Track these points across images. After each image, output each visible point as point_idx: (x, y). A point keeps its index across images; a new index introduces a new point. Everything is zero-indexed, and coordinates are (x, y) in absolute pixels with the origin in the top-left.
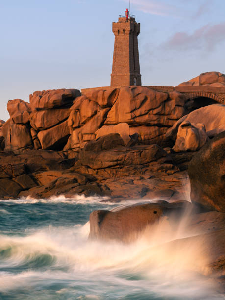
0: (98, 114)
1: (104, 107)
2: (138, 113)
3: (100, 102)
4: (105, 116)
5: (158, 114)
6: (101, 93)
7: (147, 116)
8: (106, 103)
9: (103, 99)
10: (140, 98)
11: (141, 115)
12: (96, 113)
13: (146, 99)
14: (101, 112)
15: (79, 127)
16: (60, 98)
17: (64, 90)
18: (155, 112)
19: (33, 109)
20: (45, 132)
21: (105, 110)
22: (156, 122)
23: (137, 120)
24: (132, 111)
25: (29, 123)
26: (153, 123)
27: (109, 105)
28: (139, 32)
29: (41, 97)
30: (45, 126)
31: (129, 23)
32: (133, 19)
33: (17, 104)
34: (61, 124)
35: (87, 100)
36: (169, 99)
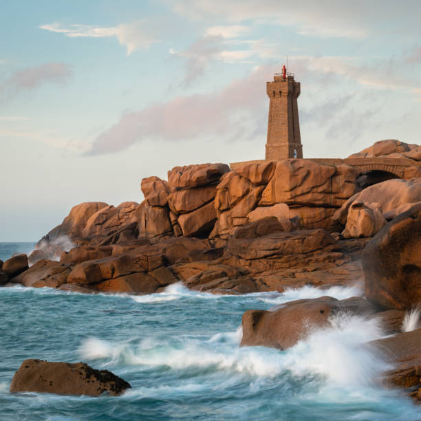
0: (251, 193)
1: (258, 184)
2: (299, 191)
3: (253, 179)
4: (260, 195)
5: (324, 192)
6: (253, 169)
7: (310, 195)
8: (260, 179)
9: (257, 175)
10: (302, 173)
11: (302, 194)
12: (248, 192)
13: (308, 173)
14: (255, 191)
15: (228, 209)
16: (205, 174)
17: (209, 165)
18: (320, 189)
19: (173, 188)
20: (187, 216)
21: (259, 188)
22: (321, 202)
23: (299, 199)
24: (292, 190)
25: (167, 205)
26: (317, 203)
27: (264, 183)
28: (298, 94)
29: (181, 174)
30: (187, 209)
31: (286, 83)
32: (291, 78)
33: (152, 183)
34: (206, 206)
35: (237, 177)
36: (337, 173)
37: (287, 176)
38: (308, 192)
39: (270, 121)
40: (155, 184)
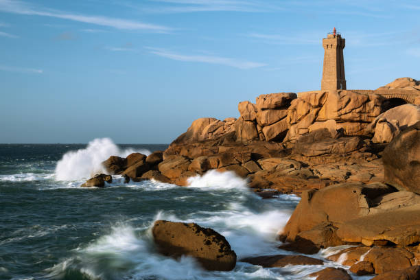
0: (311, 112)
1: (316, 107)
2: (343, 111)
3: (313, 104)
4: (317, 114)
5: (360, 112)
6: (313, 96)
7: (351, 114)
8: (317, 104)
9: (315, 100)
10: (346, 99)
11: (346, 114)
12: (309, 111)
13: (350, 100)
14: (314, 111)
15: (296, 123)
16: (281, 100)
17: (283, 93)
18: (358, 110)
19: (259, 109)
20: (268, 128)
21: (316, 110)
22: (358, 119)
23: (343, 117)
24: (339, 110)
25: (255, 120)
26: (355, 119)
27: (320, 106)
28: (344, 46)
29: (265, 99)
30: (269, 123)
31: (336, 39)
32: (339, 36)
33: (246, 105)
34: (282, 121)
35: (302, 102)
36: (369, 100)
37: (336, 101)
38: (349, 113)
39: (325, 65)
40: (247, 107)
